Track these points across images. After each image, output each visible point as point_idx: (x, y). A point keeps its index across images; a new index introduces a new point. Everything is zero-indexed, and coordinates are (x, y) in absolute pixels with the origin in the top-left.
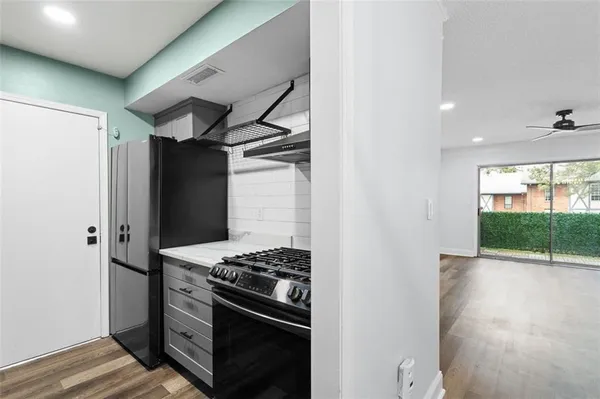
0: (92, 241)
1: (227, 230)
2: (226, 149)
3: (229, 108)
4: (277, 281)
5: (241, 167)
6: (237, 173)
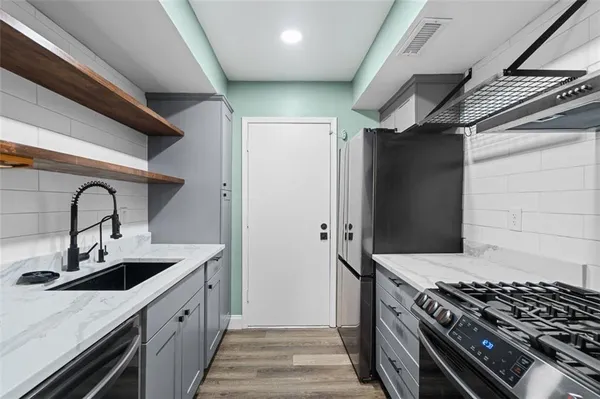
0: (324, 236)
1: (461, 240)
2: (461, 131)
3: (467, 74)
4: (531, 361)
5: (483, 153)
6: (476, 161)
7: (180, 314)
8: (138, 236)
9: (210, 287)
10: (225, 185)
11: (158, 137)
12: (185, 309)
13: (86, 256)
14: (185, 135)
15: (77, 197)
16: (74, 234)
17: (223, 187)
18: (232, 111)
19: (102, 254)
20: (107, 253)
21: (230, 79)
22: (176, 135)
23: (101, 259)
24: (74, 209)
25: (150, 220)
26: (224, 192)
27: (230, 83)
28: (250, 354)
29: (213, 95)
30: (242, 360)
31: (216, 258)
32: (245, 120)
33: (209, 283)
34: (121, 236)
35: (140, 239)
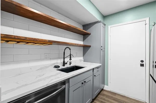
0: (142, 65)
7: (82, 82)
8: (80, 60)
9: (95, 76)
10: (102, 47)
11: (85, 35)
12: (85, 80)
13: (66, 63)
14: (91, 34)
15: (65, 50)
16: (64, 58)
17: (101, 47)
18: (105, 25)
19: (70, 63)
20: (71, 63)
21: (104, 16)
22: (89, 34)
23: (70, 65)
24: (64, 53)
25: (83, 56)
26: (101, 49)
27: (105, 17)
28: (109, 100)
29: (98, 21)
30: (106, 100)
31: (97, 68)
32: (109, 27)
33: (94, 75)
34: (71, 59)
35: (81, 60)
